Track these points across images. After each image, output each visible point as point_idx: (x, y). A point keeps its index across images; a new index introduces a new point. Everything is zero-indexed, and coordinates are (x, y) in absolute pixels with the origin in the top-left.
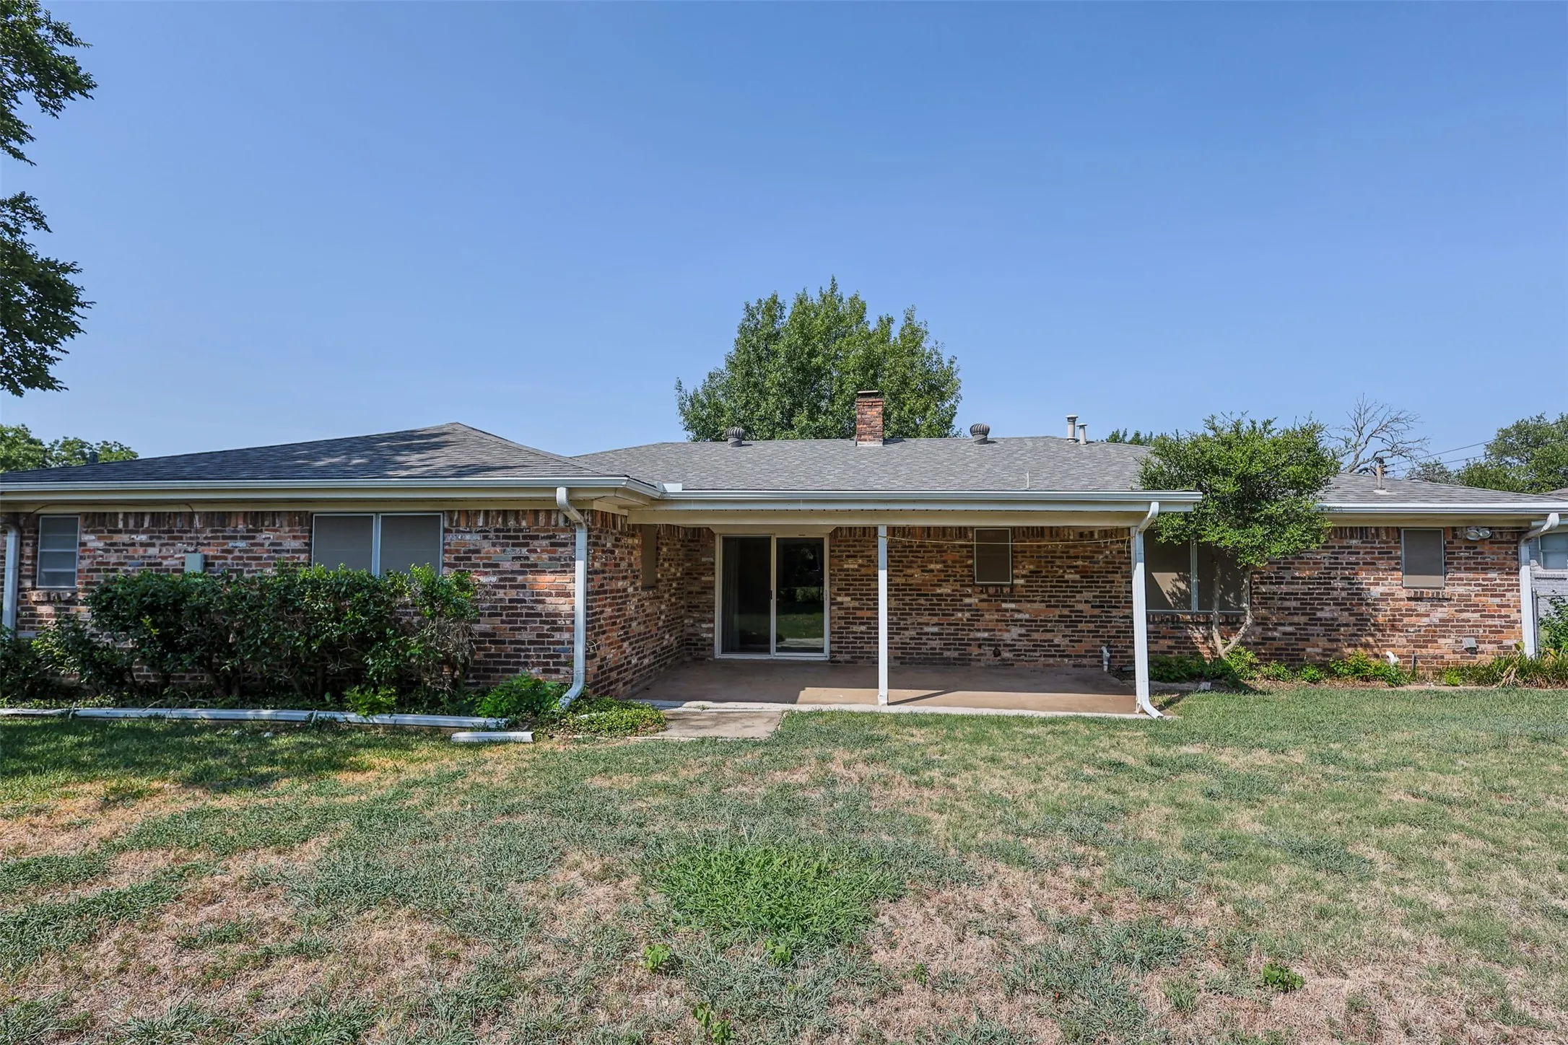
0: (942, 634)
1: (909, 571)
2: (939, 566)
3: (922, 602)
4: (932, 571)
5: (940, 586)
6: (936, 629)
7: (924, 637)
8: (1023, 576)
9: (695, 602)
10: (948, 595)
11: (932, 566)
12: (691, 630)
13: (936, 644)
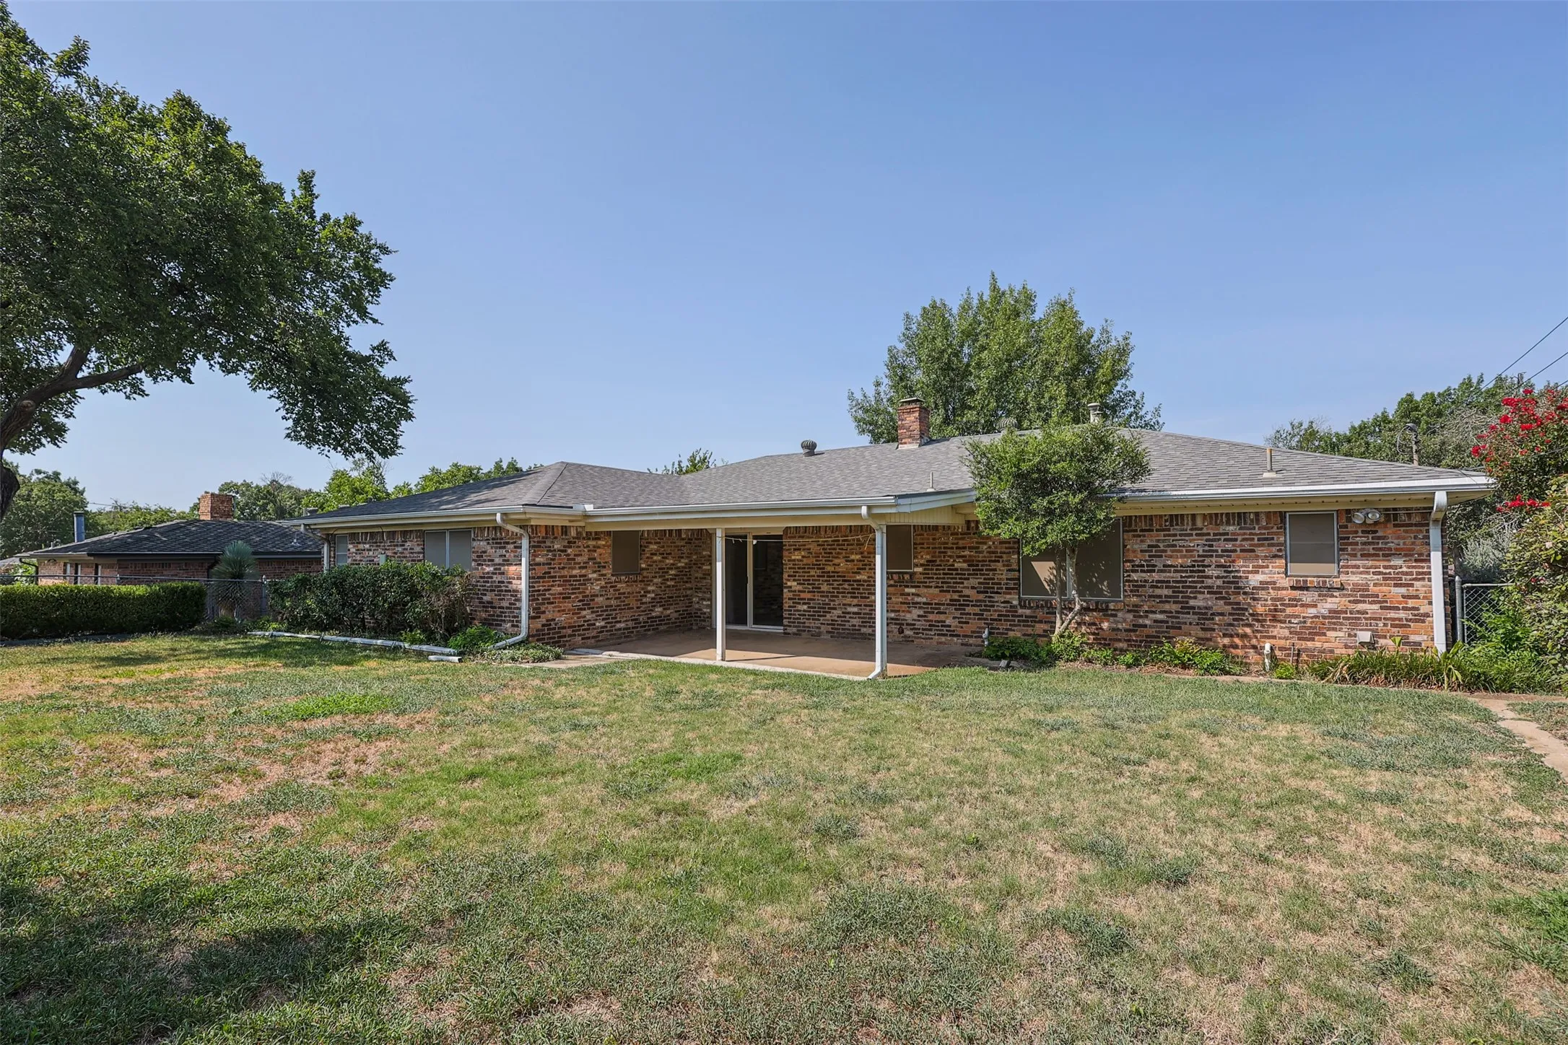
0: (860, 614)
1: (836, 561)
2: (858, 557)
3: (846, 586)
4: (853, 561)
5: (859, 573)
6: (855, 610)
7: (848, 616)
8: (922, 565)
9: (699, 585)
10: (865, 581)
11: (853, 557)
12: (697, 606)
13: (856, 621)
